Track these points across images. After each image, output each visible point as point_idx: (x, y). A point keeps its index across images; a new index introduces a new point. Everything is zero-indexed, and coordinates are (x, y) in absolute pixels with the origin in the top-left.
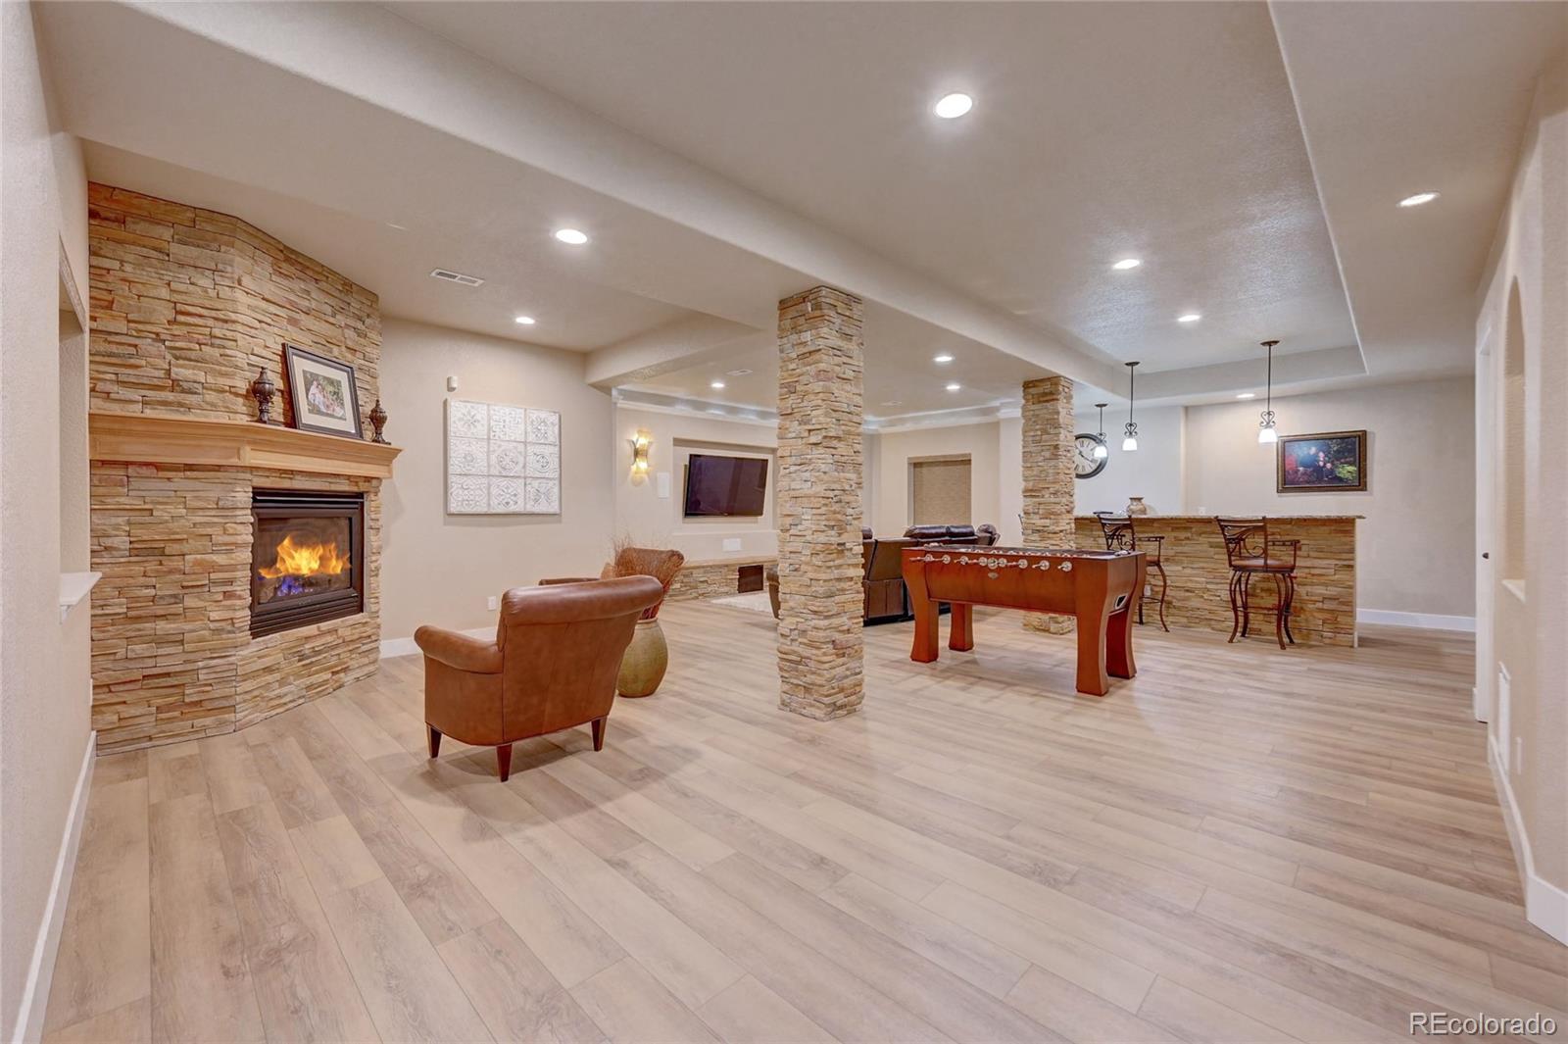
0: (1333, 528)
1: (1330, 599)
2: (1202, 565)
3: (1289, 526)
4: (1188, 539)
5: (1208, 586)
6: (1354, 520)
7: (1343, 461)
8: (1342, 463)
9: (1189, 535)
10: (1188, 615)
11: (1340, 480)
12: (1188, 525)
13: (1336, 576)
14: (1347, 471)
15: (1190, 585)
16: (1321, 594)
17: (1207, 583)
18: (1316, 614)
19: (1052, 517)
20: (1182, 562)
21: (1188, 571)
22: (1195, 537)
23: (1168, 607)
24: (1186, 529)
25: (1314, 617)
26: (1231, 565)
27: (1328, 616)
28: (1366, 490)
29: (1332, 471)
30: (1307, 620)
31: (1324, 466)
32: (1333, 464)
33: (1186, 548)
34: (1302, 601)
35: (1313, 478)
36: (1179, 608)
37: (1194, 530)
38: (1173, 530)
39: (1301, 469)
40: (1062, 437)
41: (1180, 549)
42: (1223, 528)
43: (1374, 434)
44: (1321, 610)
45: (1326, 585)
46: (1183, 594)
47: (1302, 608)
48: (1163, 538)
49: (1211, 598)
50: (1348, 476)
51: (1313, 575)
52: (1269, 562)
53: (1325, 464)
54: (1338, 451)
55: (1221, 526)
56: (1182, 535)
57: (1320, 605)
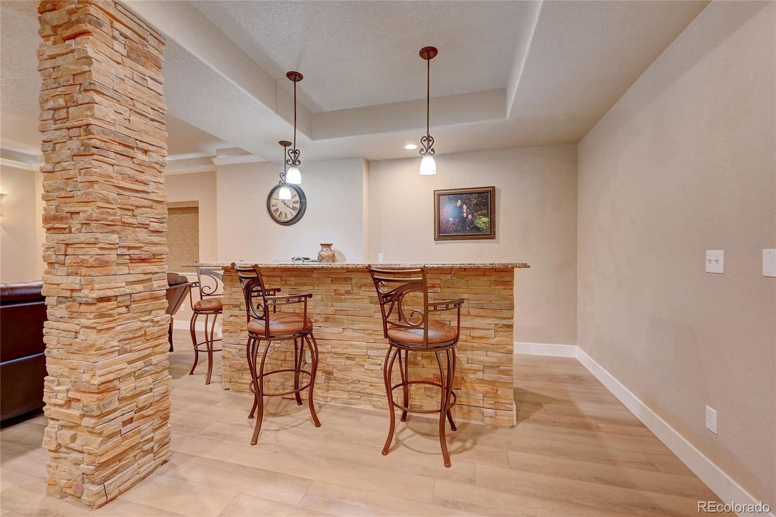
0: (493, 278)
1: (491, 367)
2: (362, 326)
3: (449, 277)
4: (348, 292)
5: (369, 352)
6: (513, 268)
7: (479, 212)
8: (479, 215)
9: (349, 288)
10: (349, 388)
11: (478, 229)
12: (348, 275)
13: (498, 339)
14: (482, 221)
15: (350, 351)
16: (481, 362)
17: (368, 348)
18: (477, 386)
19: (83, 271)
20: (342, 323)
21: (349, 333)
22: (355, 290)
23: (330, 379)
24: (347, 280)
25: (474, 389)
26: (386, 336)
27: (487, 388)
28: (495, 239)
29: (472, 222)
30: (467, 394)
31: (467, 217)
32: (473, 216)
33: (346, 304)
34: (463, 371)
35: (459, 228)
36: (339, 381)
37: (354, 281)
38: (333, 282)
39: (451, 219)
40: (98, 111)
41: (339, 305)
42: (377, 282)
43: (500, 190)
44: (481, 381)
45: (486, 349)
46: (343, 361)
47: (463, 379)
48: (310, 296)
49: (373, 367)
50: (483, 226)
51: (473, 338)
52: (431, 333)
53: (467, 215)
54: (476, 204)
55: (374, 279)
56: (343, 288)
57: (480, 375)
